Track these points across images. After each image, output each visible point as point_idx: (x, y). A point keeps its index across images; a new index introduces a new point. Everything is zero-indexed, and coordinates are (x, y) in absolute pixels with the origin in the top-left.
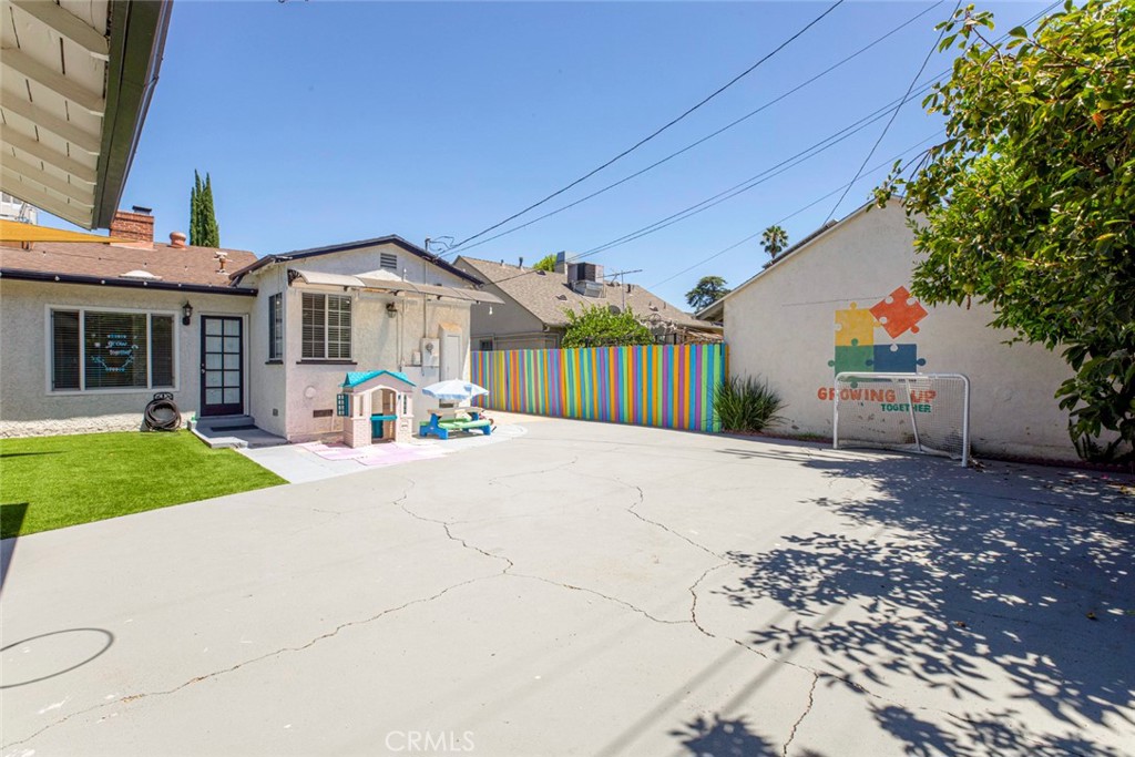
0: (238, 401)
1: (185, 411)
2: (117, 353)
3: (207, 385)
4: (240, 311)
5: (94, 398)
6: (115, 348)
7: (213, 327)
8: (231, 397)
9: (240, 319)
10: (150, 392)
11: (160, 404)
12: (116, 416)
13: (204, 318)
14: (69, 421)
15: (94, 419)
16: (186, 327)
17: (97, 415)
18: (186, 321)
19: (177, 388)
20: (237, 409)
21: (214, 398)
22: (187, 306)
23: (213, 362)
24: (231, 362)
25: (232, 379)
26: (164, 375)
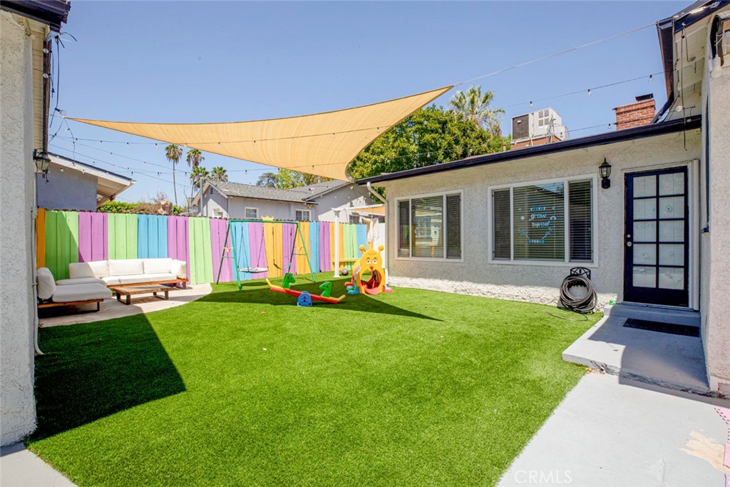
0: (682, 287)
1: (604, 292)
2: (538, 225)
3: (636, 261)
4: (684, 158)
5: (520, 269)
6: (536, 220)
7: (643, 187)
8: (672, 281)
9: (684, 170)
10: (565, 266)
11: (574, 280)
12: (536, 288)
13: (629, 178)
14: (502, 287)
15: (519, 288)
16: (607, 191)
17: (521, 285)
18: (606, 183)
19: (596, 264)
20: (678, 298)
21: (643, 279)
22: (606, 165)
23: (643, 232)
24: (672, 231)
25: (672, 255)
26: (582, 248)
